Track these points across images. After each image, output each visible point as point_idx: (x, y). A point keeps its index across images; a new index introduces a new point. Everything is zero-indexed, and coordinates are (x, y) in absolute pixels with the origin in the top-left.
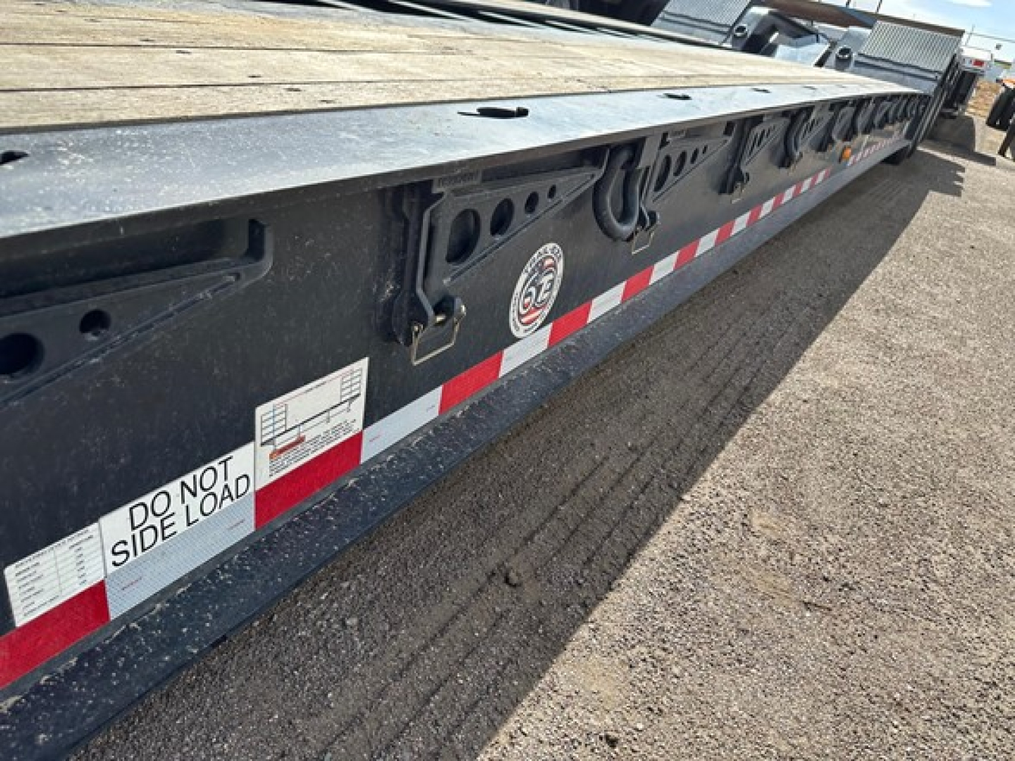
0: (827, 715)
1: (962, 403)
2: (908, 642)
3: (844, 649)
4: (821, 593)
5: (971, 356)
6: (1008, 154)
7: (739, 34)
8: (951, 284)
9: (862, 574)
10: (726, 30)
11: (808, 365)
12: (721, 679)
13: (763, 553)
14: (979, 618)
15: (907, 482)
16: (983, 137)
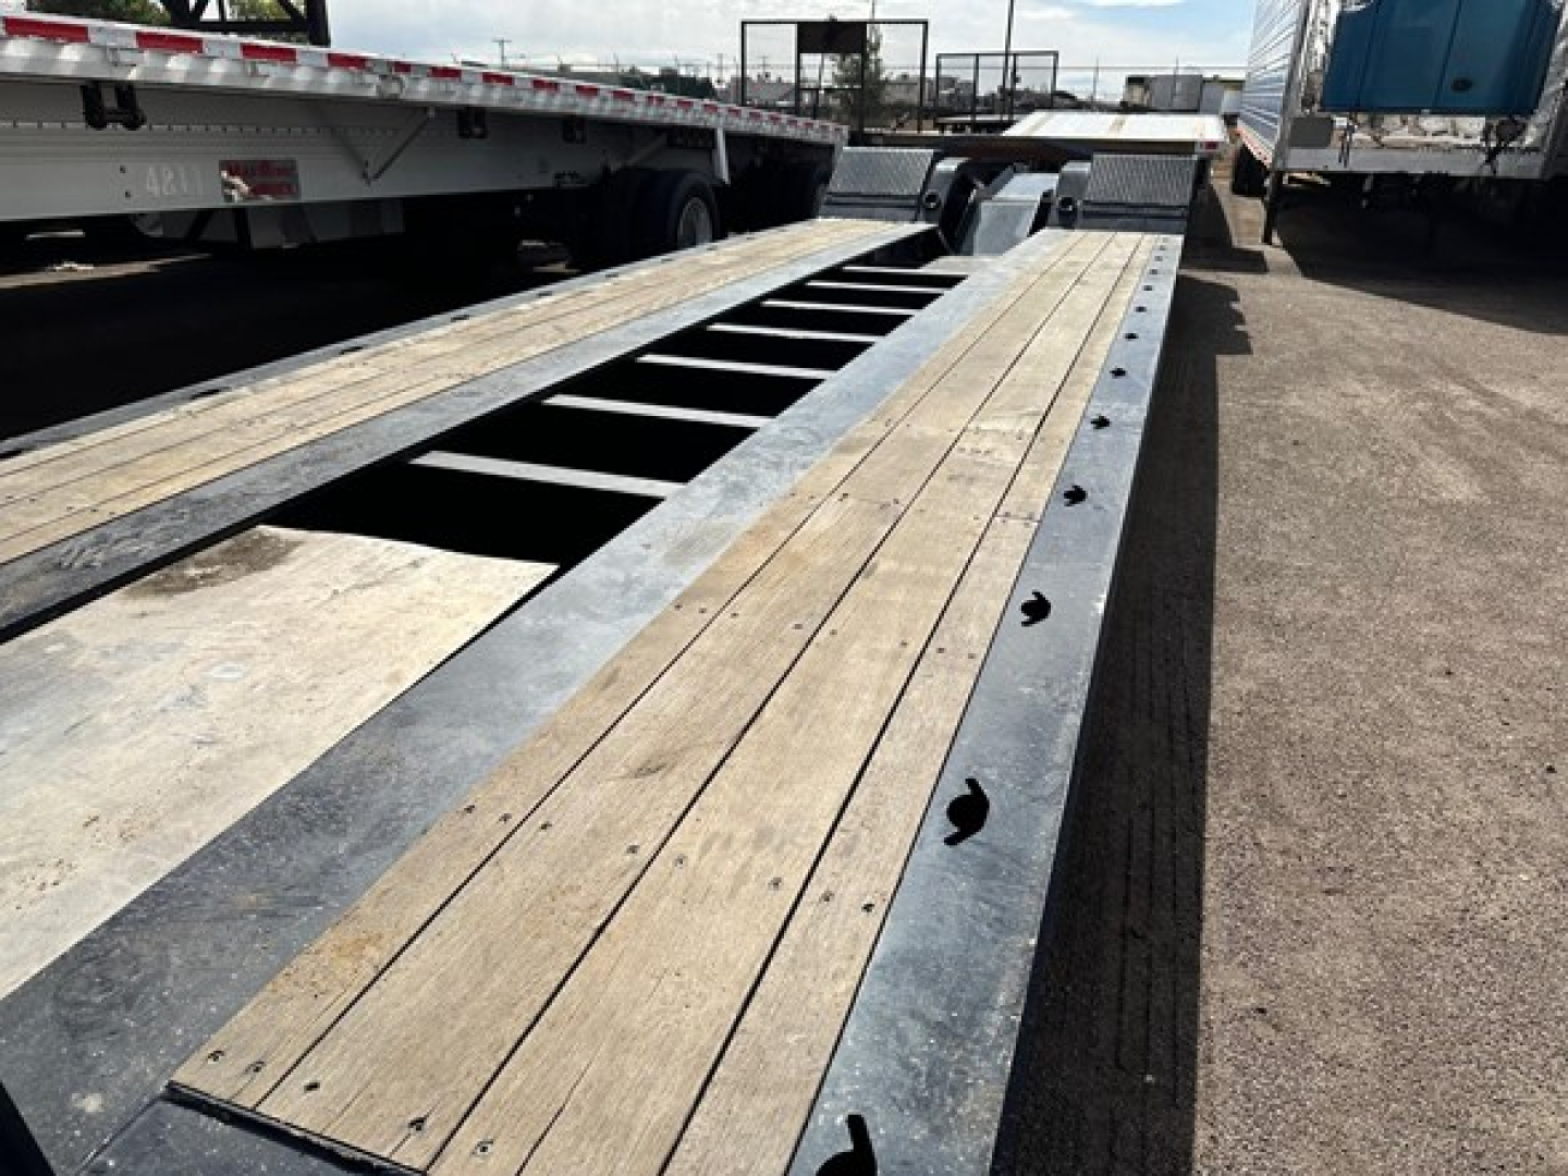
0: (1374, 961)
1: (1362, 669)
2: (1403, 898)
3: (1365, 915)
4: (1332, 881)
5: (1350, 609)
6: (1276, 240)
7: (932, 205)
8: (1296, 512)
9: (1353, 857)
10: (913, 202)
11: (1221, 670)
12: (1302, 957)
13: (1280, 863)
14: (1441, 866)
15: (1351, 768)
16: (1235, 215)
